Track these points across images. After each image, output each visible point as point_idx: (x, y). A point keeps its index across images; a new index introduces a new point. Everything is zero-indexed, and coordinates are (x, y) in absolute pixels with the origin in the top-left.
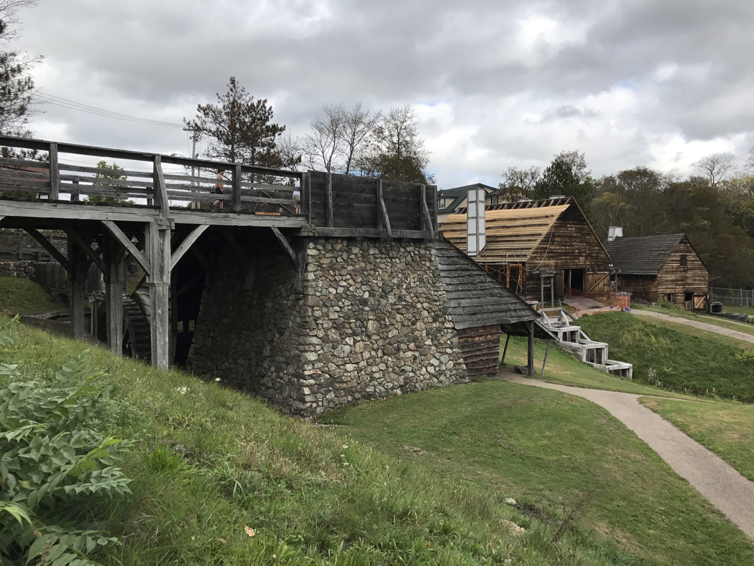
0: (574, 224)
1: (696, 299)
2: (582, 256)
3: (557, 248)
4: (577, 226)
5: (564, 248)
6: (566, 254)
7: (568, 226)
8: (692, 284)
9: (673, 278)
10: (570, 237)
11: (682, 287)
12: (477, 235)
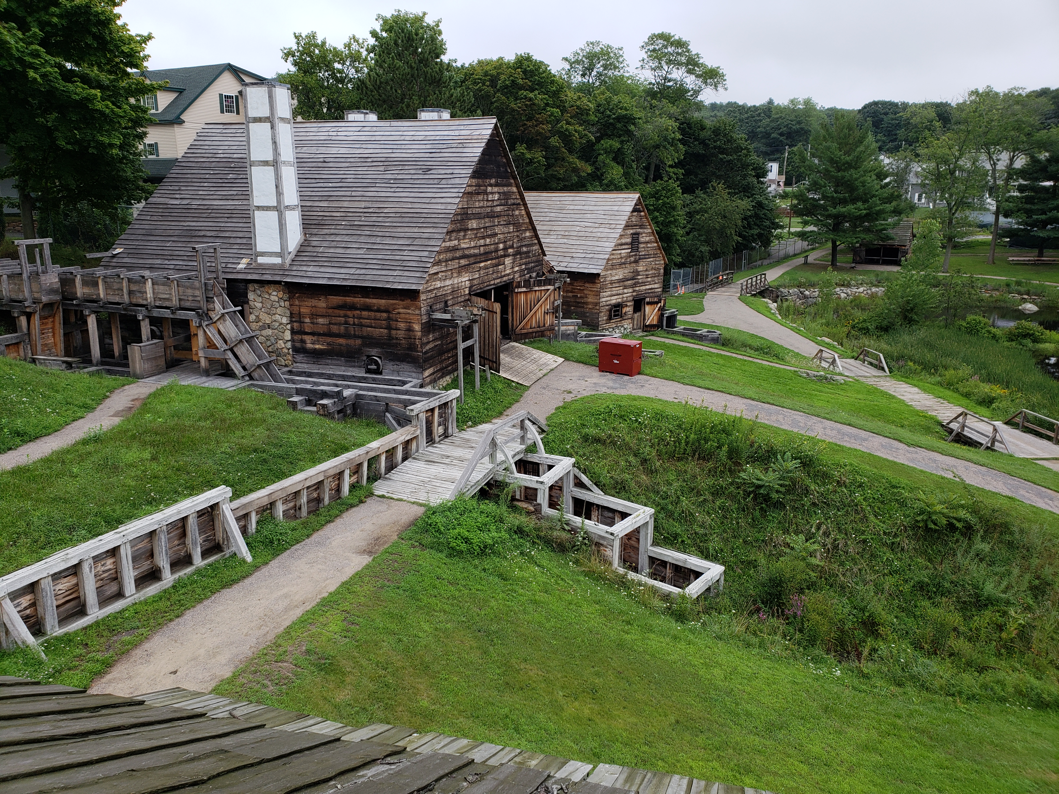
0: (497, 185)
1: (648, 308)
2: (509, 256)
3: (473, 244)
4: (501, 189)
5: (482, 242)
6: (486, 256)
7: (489, 189)
8: (644, 284)
9: (621, 277)
10: (492, 216)
11: (631, 290)
12: (279, 209)
